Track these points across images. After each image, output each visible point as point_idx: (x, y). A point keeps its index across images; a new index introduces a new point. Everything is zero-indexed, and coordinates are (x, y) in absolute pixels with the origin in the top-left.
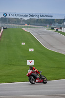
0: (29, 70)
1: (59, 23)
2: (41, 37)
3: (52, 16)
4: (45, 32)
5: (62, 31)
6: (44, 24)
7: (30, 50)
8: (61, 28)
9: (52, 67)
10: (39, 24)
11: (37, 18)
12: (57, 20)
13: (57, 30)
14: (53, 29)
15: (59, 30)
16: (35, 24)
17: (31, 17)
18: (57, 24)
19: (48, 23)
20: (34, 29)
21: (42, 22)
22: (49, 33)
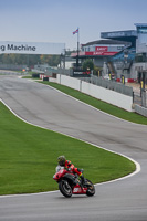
0: (57, 168)
1: (50, 64)
2: (9, 96)
3: (34, 49)
4: (19, 84)
5: (57, 81)
6: (17, 67)
8: (54, 76)
9: (34, 163)
10: (5, 66)
12: (46, 56)
13: (46, 79)
14: (36, 76)
15: (51, 80)
18: (46, 66)
19: (25, 63)
21: (11, 62)
22: (29, 87)
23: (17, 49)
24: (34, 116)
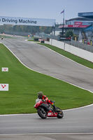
0: (37, 100)
1: (45, 32)
2: (19, 52)
3: (35, 22)
4: (26, 44)
5: (50, 43)
6: (25, 34)
7: (3, 69)
8: (48, 40)
10: (17, 33)
12: (43, 27)
13: (43, 42)
14: (36, 40)
15: (46, 42)
16: (12, 32)
17: (5, 23)
18: (43, 33)
19: (30, 31)
21: (21, 30)
22: (32, 46)
23: (24, 22)
24: (35, 65)
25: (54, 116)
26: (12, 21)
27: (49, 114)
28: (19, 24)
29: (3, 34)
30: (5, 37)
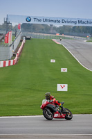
7: (62, 70)
11: (73, 25)
16: (71, 33)
17: (65, 24)
19: (89, 32)
20: (69, 41)
21: (80, 31)
23: (83, 23)
25: (61, 117)
26: (72, 22)
27: (56, 115)
28: (78, 25)
29: (63, 35)
30: (64, 38)
